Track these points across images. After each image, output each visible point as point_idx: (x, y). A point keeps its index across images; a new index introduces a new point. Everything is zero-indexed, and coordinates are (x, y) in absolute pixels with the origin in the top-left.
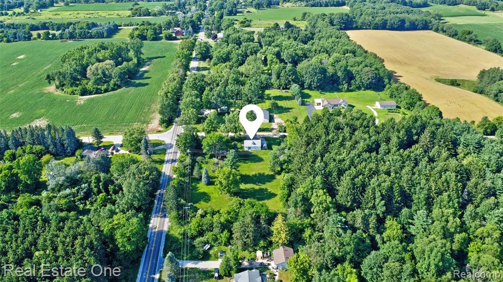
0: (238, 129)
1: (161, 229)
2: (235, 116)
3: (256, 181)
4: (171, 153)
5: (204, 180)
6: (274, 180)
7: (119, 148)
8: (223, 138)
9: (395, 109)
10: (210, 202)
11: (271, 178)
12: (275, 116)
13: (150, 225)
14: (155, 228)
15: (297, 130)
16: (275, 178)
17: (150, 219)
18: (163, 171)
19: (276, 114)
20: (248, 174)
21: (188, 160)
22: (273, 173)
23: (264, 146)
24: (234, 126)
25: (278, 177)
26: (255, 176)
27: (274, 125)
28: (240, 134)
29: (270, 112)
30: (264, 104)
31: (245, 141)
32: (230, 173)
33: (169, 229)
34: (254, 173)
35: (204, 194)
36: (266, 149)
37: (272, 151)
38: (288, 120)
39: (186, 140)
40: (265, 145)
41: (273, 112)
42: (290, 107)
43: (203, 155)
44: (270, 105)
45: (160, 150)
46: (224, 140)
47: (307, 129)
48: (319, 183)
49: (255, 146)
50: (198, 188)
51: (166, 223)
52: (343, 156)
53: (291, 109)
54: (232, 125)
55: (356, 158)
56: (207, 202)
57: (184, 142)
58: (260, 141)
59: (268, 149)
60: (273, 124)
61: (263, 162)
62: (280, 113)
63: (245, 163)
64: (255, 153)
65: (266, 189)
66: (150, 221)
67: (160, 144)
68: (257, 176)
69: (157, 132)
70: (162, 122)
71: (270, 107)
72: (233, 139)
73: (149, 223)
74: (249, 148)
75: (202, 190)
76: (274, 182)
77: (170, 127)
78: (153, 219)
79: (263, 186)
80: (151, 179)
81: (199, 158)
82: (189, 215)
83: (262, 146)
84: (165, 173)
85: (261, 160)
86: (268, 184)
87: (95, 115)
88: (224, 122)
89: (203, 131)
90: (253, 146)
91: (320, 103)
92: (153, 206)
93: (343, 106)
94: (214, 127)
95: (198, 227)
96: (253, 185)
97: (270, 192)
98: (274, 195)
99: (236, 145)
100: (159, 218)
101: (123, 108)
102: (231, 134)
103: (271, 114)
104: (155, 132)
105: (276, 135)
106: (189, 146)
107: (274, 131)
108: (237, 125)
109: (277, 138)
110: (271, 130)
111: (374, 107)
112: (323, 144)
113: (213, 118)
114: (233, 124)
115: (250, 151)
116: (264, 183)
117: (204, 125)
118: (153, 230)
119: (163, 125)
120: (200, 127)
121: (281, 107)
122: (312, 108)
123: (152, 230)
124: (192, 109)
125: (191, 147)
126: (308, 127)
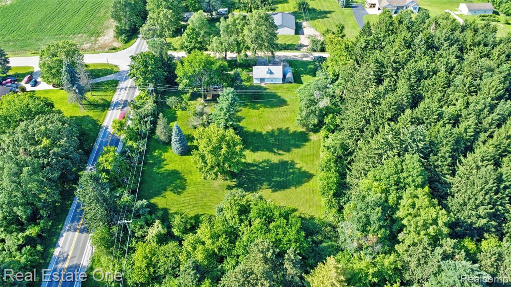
0: (242, 45)
1: (75, 262)
2: (237, 22)
3: (274, 145)
4: (125, 88)
5: (175, 145)
6: (307, 143)
7: (39, 80)
8: (213, 63)
9: (491, 16)
10: (185, 192)
11: (301, 139)
12: (304, 24)
13: (57, 252)
14: (65, 260)
15: (347, 48)
16: (307, 140)
17: (58, 235)
18: (105, 124)
19: (307, 20)
20: (258, 130)
21: (150, 106)
22: (304, 130)
23: (287, 76)
24: (236, 40)
25: (313, 137)
26: (271, 134)
27: (303, 40)
28: (246, 56)
29: (296, 19)
30: (286, 4)
31: (255, 68)
32: (223, 138)
33: (93, 261)
34: (269, 128)
35: (175, 174)
36: (290, 82)
37: (302, 86)
38: (328, 31)
39: (146, 67)
40: (289, 75)
41: (302, 18)
42: (327, 10)
43: (179, 94)
44: (296, 6)
45: (108, 83)
46: (215, 67)
47: (366, 47)
48: (415, 173)
49: (272, 76)
50: (164, 160)
51: (88, 245)
52: (458, 107)
53: (330, 12)
54: (232, 39)
55: (486, 111)
56: (179, 193)
57: (142, 69)
58: (281, 67)
59: (295, 82)
60: (301, 36)
61: (285, 107)
62: (312, 19)
63: (254, 108)
64: (271, 90)
65: (293, 161)
66: (58, 239)
67: (111, 72)
68: (276, 134)
69: (110, 50)
70: (120, 32)
71: (296, 10)
72: (233, 64)
73: (55, 245)
74: (262, 80)
75: (170, 167)
76: (307, 148)
77: (132, 41)
78: (65, 234)
79: (287, 157)
80: (54, 154)
81: (171, 100)
82: (133, 233)
83: (284, 76)
84: (107, 128)
85: (282, 102)
86: (295, 151)
87: (21, 21)
88: (218, 33)
89: (182, 48)
90: (269, 76)
91: (375, 4)
92: (71, 204)
93: (412, 9)
94: (201, 43)
95: (147, 267)
96: (267, 153)
97: (300, 169)
98: (308, 176)
99: (239, 75)
100: (77, 233)
101: (67, 12)
102: (230, 55)
103: (298, 21)
104: (107, 49)
105: (306, 56)
106: (153, 78)
107: (304, 50)
108: (240, 39)
109: (309, 63)
110: (298, 48)
111: (456, 13)
112: (409, 80)
113: (197, 25)
114: (234, 37)
115: (263, 85)
116: (288, 151)
117: (184, 38)
118: (60, 266)
119: (120, 38)
120: (176, 41)
121: (314, 10)
122: (363, 12)
123: (57, 263)
124: (165, 11)
125: (156, 80)
126: (368, 44)
